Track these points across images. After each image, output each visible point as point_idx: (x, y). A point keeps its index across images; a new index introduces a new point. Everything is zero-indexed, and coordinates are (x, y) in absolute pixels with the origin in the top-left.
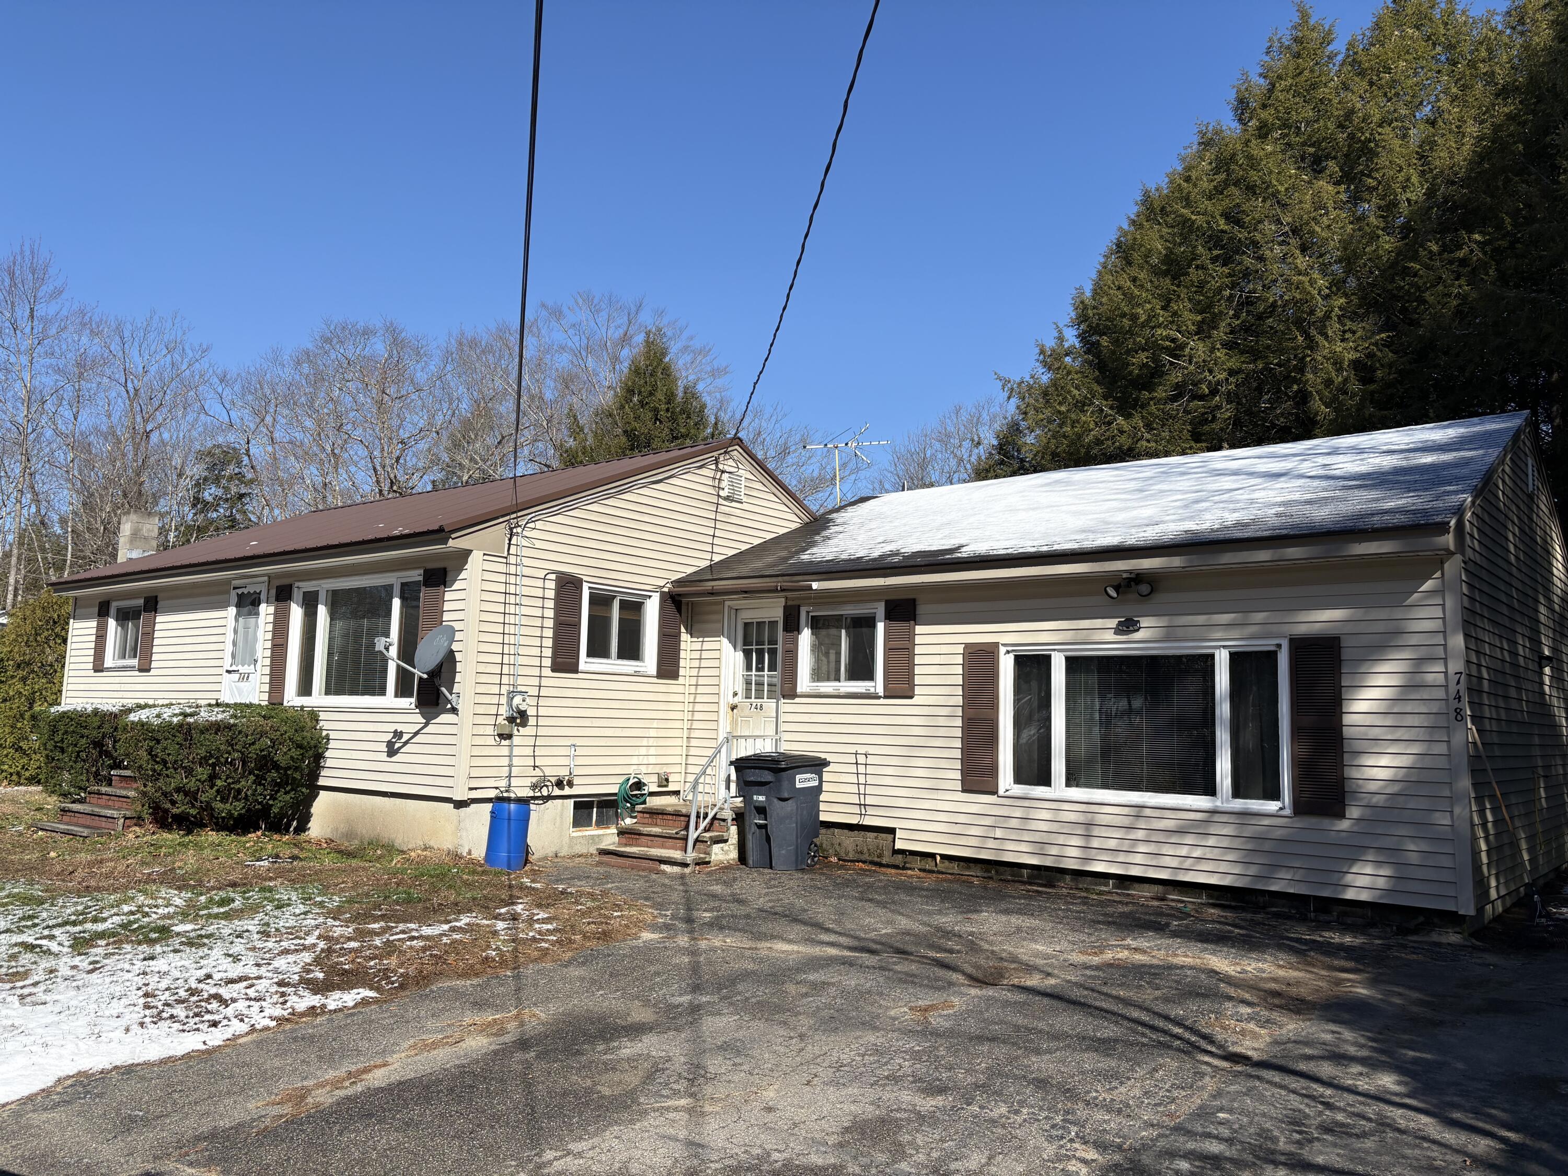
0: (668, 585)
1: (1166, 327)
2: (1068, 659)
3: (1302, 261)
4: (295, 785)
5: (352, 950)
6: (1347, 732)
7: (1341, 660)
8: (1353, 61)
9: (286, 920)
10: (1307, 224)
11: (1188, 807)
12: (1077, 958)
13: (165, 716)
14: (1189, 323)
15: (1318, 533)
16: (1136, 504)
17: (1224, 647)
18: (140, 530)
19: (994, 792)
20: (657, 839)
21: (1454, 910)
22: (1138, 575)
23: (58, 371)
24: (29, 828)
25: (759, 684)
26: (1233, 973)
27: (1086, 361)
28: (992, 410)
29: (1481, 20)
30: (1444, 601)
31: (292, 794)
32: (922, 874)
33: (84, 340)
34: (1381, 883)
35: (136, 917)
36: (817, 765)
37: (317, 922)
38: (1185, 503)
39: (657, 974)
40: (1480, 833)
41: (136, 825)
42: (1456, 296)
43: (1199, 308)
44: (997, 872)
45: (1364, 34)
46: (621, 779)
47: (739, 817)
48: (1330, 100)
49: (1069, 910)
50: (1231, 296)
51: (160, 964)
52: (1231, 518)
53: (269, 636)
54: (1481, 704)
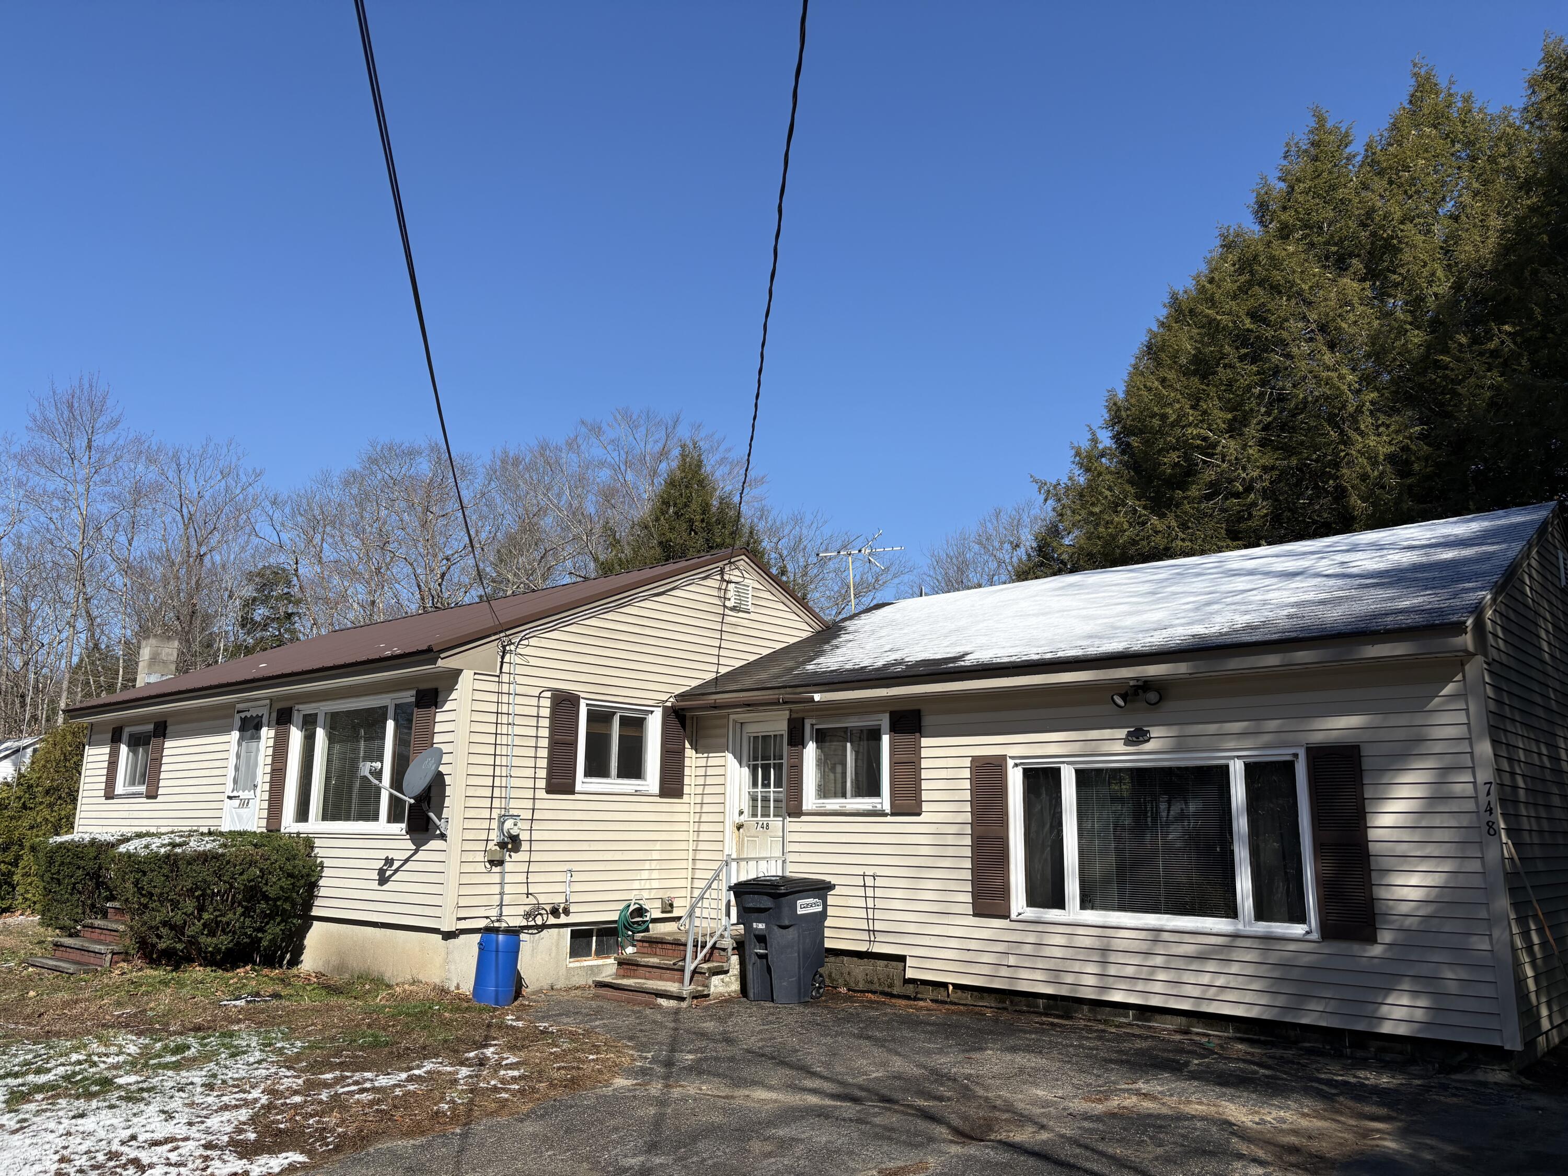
0: (671, 699)
1: (1196, 426)
2: (1078, 772)
3: (1329, 359)
4: (286, 917)
5: (295, 1106)
6: (1373, 848)
7: (1361, 770)
8: (1371, 161)
9: (237, 1070)
10: (1334, 320)
11: (1208, 931)
12: (1079, 1105)
13: (153, 846)
14: (1219, 421)
15: (1327, 635)
16: (1148, 608)
17: (1239, 757)
18: (159, 654)
19: (1006, 916)
20: (655, 970)
21: (1500, 1044)
22: (1145, 682)
23: (114, 498)
24: (20, 964)
25: (766, 799)
26: (1250, 1124)
27: (1120, 462)
28: (1032, 512)
29: (1499, 117)
30: (1467, 705)
31: (282, 926)
32: (934, 1006)
33: (141, 468)
34: (1419, 1015)
35: (82, 1067)
36: (821, 889)
37: (268, 1073)
38: (1197, 605)
39: (616, 1129)
40: (1525, 958)
41: (124, 961)
42: (1489, 388)
43: (1229, 406)
44: (1011, 1002)
45: (1381, 135)
46: (622, 906)
47: (740, 946)
48: (1350, 201)
49: (1081, 1046)
50: (1262, 394)
51: (87, 1124)
52: (1241, 620)
53: (269, 760)
54: (1517, 816)
